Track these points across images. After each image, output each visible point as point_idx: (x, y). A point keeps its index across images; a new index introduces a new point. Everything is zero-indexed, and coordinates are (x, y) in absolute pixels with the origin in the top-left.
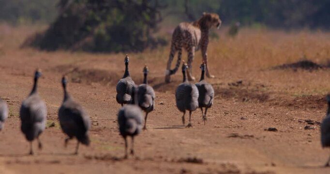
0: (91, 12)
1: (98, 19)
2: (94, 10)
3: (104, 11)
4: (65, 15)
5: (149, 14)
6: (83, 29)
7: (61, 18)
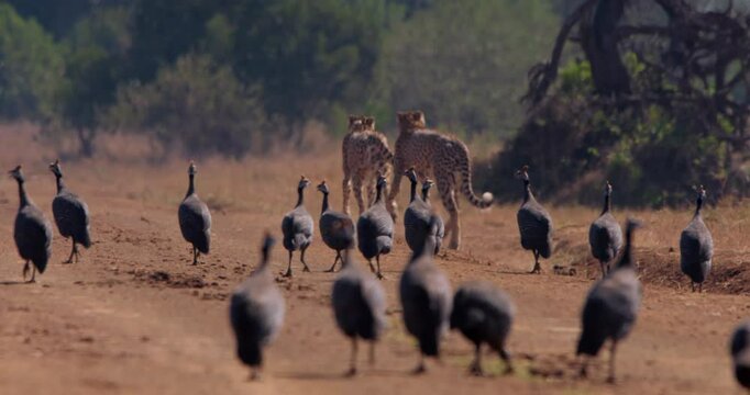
0: (599, 115)
1: (615, 129)
2: (607, 110)
3: (629, 112)
4: (541, 122)
5: (732, 119)
6: (581, 154)
7: (531, 127)
